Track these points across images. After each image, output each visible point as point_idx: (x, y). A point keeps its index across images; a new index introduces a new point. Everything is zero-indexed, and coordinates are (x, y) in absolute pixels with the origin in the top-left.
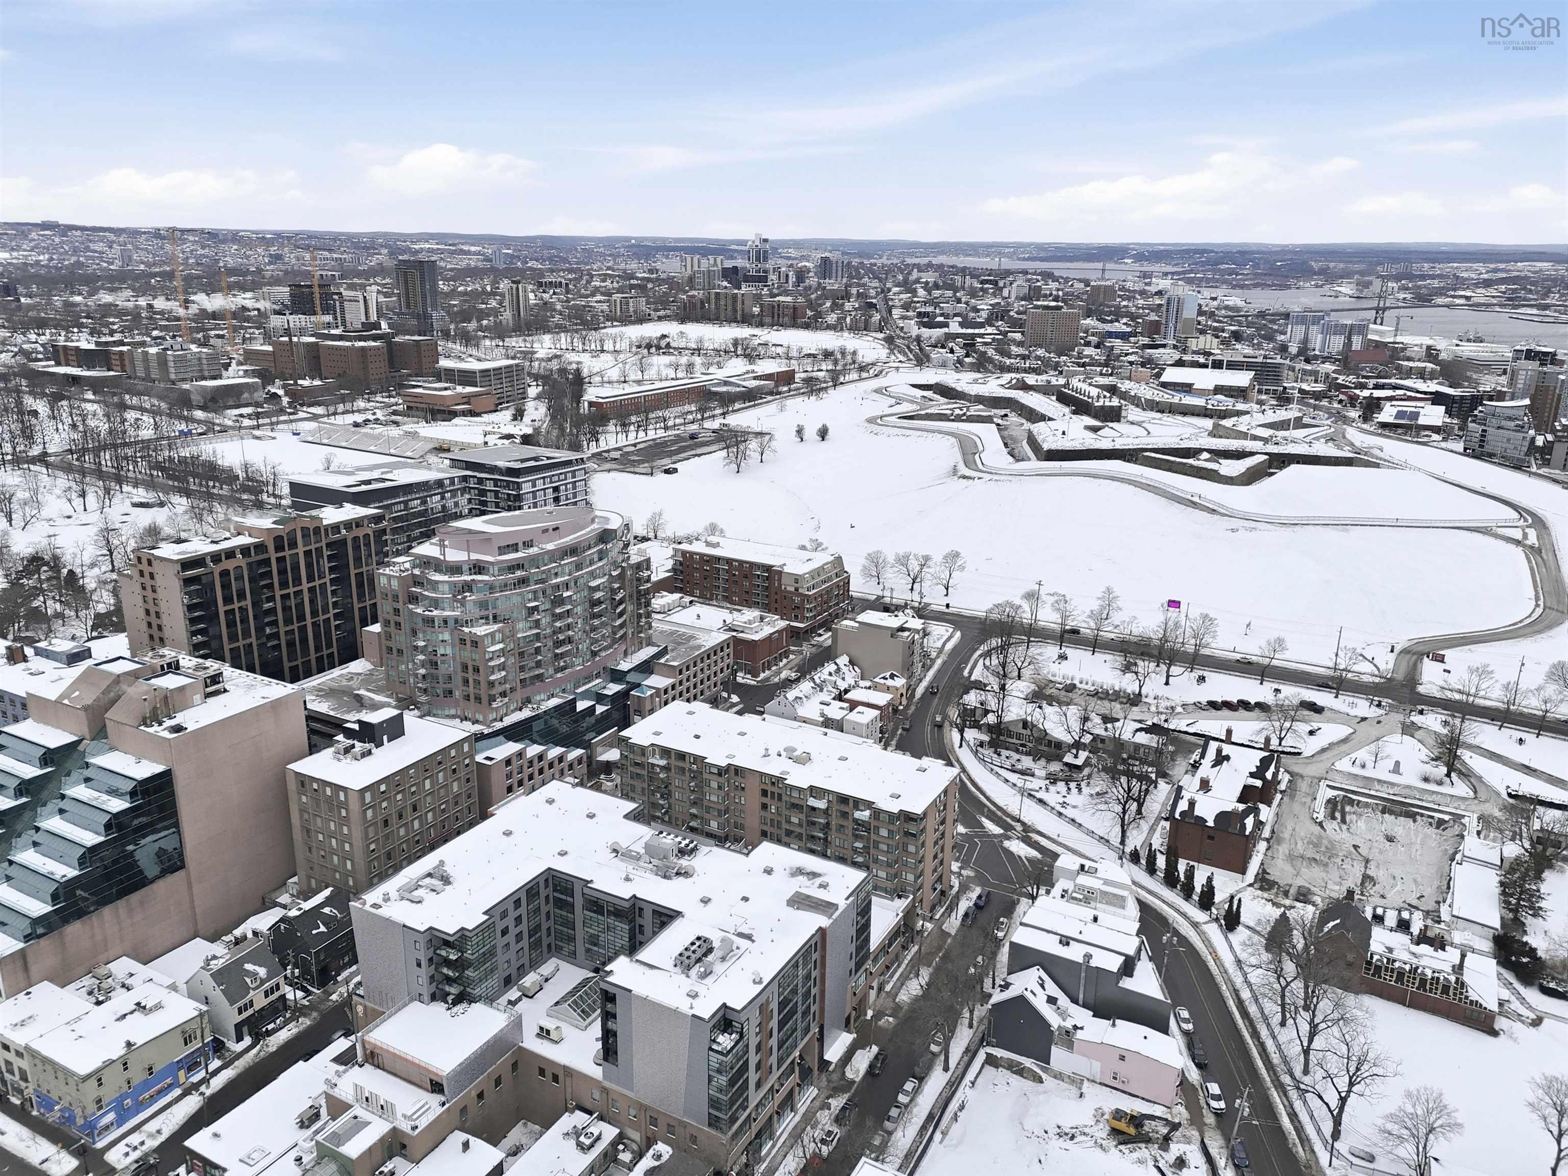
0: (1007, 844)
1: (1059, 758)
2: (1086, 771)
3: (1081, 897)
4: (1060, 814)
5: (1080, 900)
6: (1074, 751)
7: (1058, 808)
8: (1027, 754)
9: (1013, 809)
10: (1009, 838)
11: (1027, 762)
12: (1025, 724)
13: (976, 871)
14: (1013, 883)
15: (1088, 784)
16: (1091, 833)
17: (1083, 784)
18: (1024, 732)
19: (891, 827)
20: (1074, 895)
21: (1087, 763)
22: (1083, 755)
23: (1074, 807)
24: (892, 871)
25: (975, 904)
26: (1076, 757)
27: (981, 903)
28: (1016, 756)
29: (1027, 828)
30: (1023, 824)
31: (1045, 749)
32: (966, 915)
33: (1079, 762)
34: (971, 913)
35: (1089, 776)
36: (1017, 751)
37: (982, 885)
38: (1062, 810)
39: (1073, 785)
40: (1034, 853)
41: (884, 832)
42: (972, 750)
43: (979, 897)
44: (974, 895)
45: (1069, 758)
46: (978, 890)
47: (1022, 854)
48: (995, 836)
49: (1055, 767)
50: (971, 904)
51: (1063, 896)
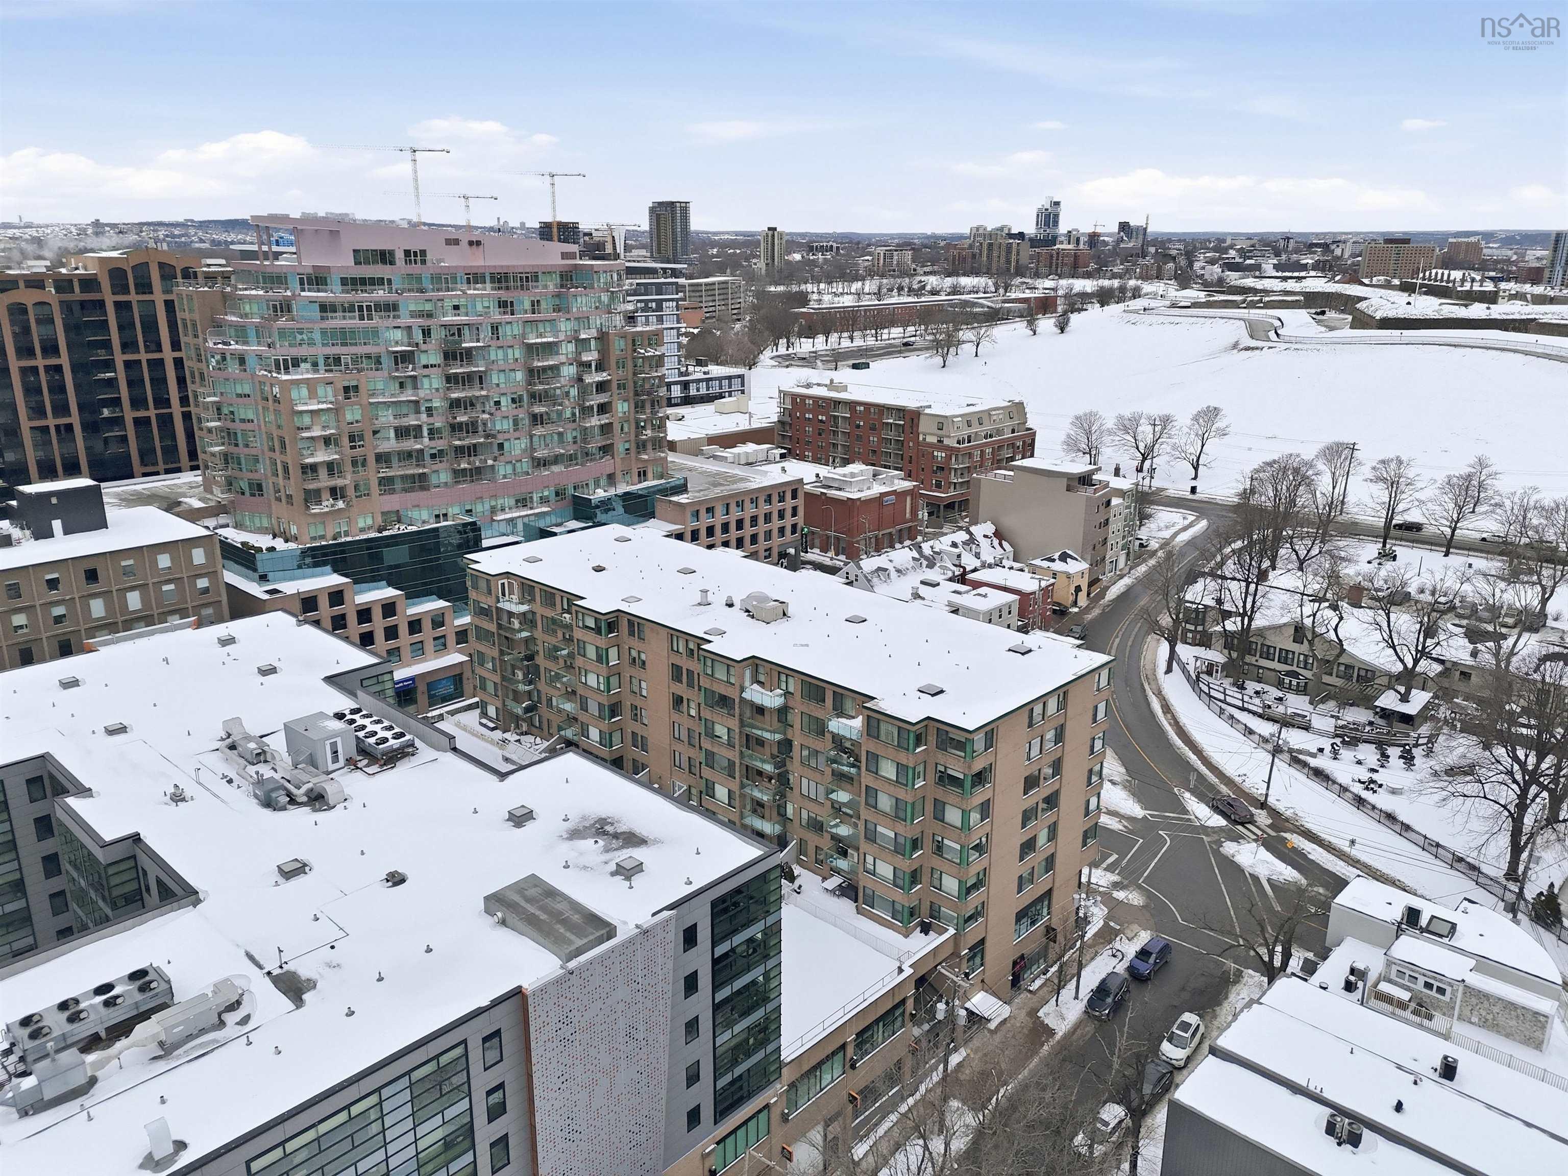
0: (1229, 848)
1: (1367, 702)
2: (1425, 729)
3: (1405, 996)
4: (1360, 802)
5: (1402, 1005)
6: (1402, 689)
7: (1358, 789)
8: (1302, 690)
9: (1255, 784)
10: (1237, 838)
11: (1297, 704)
12: (1299, 632)
13: (1149, 896)
14: (1231, 933)
15: (1429, 753)
16: (1433, 847)
17: (1417, 752)
18: (1295, 647)
19: (903, 758)
20: (1384, 987)
21: (1426, 714)
22: (1419, 699)
23: (1394, 792)
24: (906, 865)
25: (1131, 969)
26: (1405, 699)
27: (1144, 968)
28: (1275, 692)
29: (1280, 821)
30: (1274, 813)
31: (1339, 682)
32: (1101, 991)
33: (1411, 708)
34: (1113, 986)
35: (1432, 739)
36: (1280, 685)
37: (1157, 928)
38: (1366, 795)
39: (1394, 752)
40: (1287, 873)
41: (888, 770)
42: (1188, 677)
43: (1143, 954)
44: (1131, 949)
45: (1388, 700)
46: (1144, 937)
47: (1263, 873)
48: (1205, 829)
49: (1357, 715)
50: (1121, 968)
51: (1349, 987)
